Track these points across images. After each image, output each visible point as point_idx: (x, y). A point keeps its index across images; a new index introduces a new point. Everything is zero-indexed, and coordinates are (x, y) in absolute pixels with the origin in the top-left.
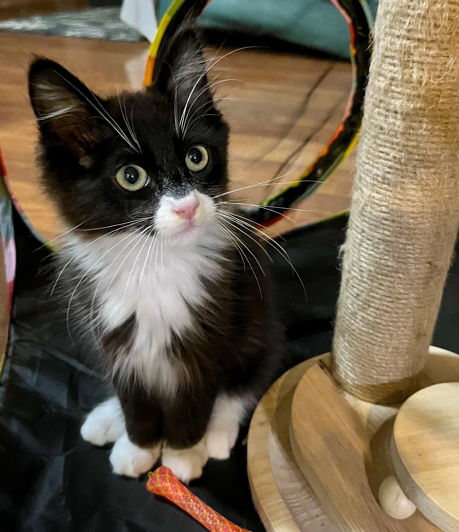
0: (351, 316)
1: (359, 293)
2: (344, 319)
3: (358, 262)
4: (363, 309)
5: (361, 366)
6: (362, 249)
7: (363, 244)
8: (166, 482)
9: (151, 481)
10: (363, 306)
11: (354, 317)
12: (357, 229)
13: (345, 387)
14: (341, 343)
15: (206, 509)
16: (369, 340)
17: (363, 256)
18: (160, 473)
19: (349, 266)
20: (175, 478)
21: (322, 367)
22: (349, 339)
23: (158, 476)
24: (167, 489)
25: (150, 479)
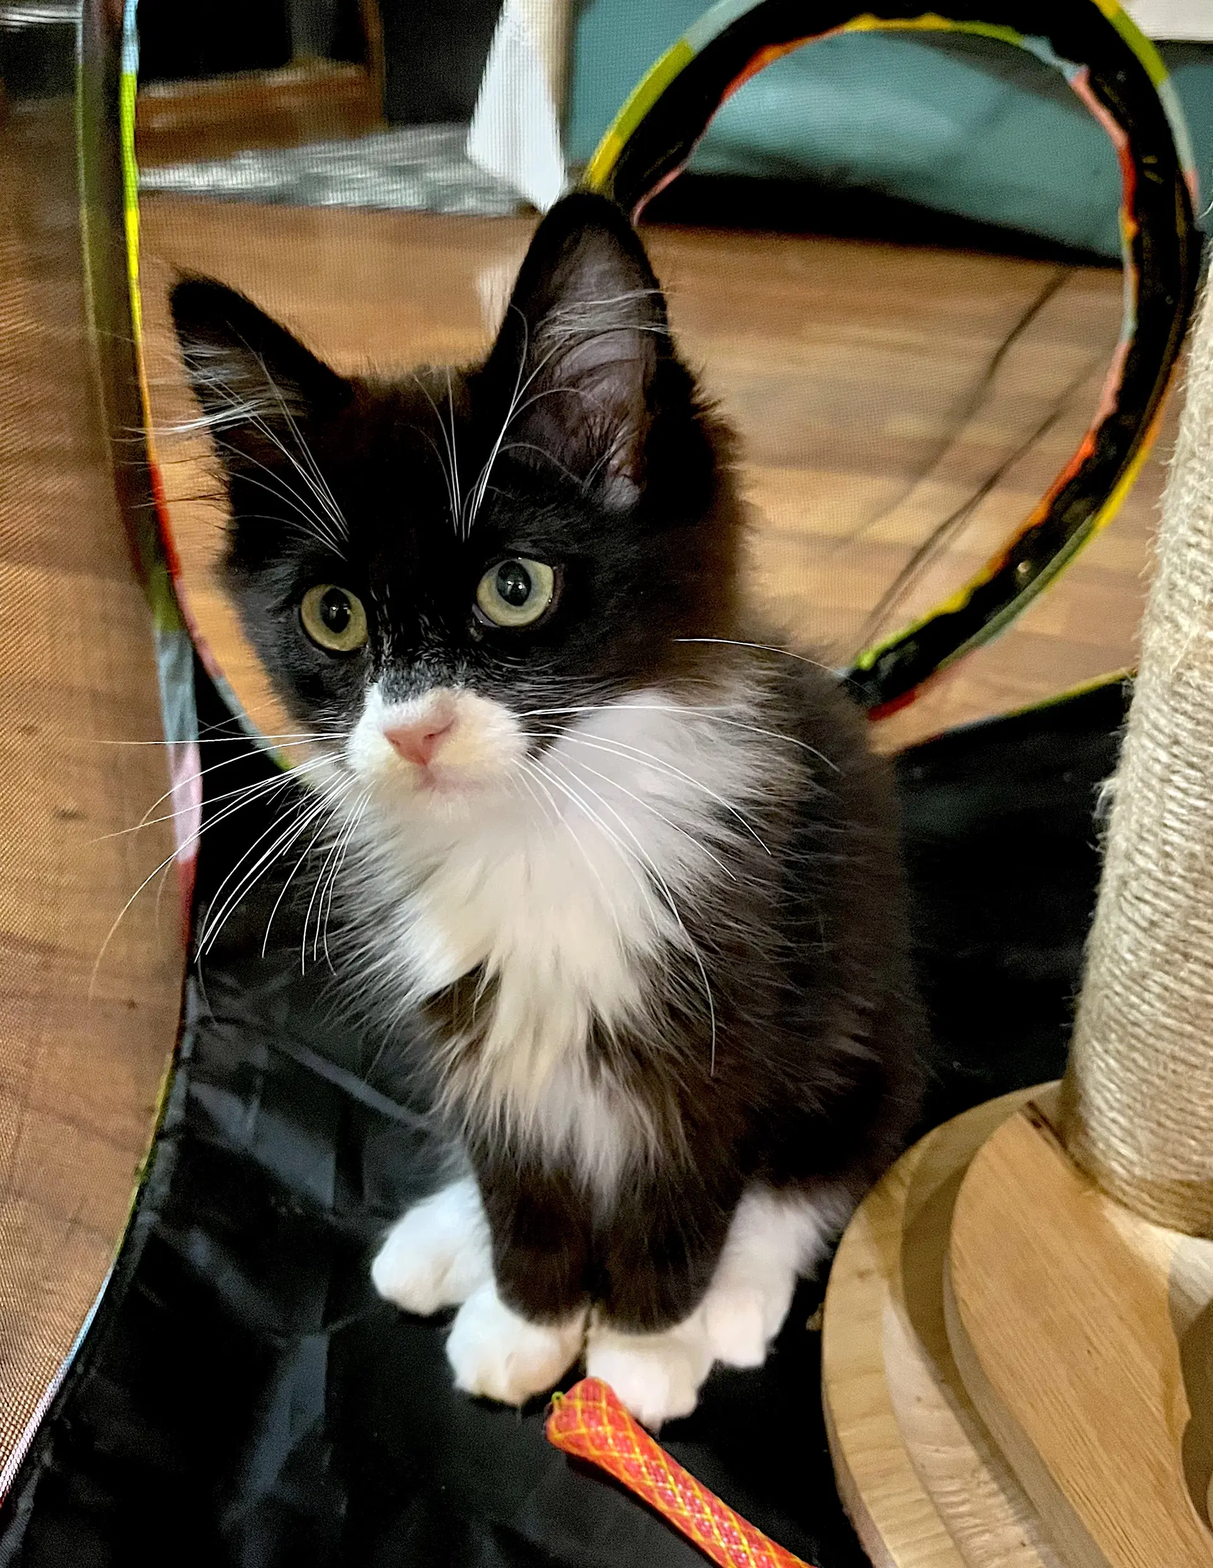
0: (1129, 983)
1: (1156, 918)
2: (1107, 992)
3: (1156, 829)
4: (1165, 965)
5: (1154, 1126)
6: (1172, 792)
7: (1175, 778)
8: (600, 1422)
9: (561, 1417)
10: (1169, 957)
11: (1141, 986)
12: (1156, 733)
13: (1103, 1182)
14: (1095, 1058)
15: (711, 1505)
16: (1182, 1054)
17: (1171, 812)
18: (582, 1398)
19: (1128, 840)
20: (624, 1415)
21: (1036, 1124)
22: (1121, 1048)
23: (579, 1404)
24: (602, 1443)
25: (557, 1411)
